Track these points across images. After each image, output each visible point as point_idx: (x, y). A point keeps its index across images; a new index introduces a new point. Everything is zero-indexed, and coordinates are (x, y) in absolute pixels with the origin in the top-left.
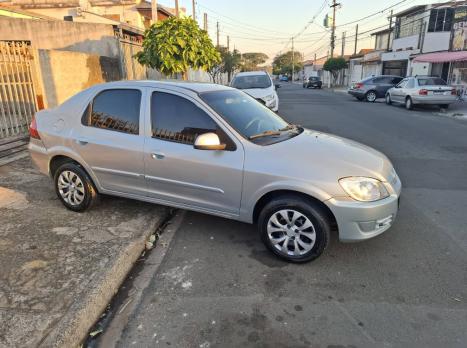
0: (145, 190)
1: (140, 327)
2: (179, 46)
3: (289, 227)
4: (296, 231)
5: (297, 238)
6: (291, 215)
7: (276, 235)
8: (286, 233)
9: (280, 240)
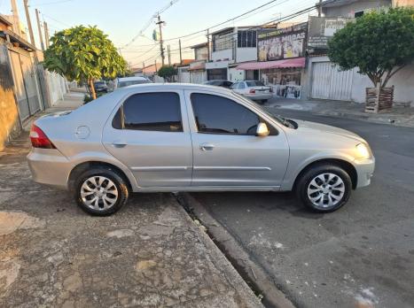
0: (189, 180)
1: (288, 282)
2: (94, 54)
3: (324, 186)
4: (330, 188)
5: (330, 193)
6: (326, 177)
7: (314, 195)
8: (321, 192)
9: (318, 198)
